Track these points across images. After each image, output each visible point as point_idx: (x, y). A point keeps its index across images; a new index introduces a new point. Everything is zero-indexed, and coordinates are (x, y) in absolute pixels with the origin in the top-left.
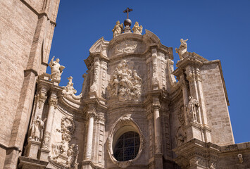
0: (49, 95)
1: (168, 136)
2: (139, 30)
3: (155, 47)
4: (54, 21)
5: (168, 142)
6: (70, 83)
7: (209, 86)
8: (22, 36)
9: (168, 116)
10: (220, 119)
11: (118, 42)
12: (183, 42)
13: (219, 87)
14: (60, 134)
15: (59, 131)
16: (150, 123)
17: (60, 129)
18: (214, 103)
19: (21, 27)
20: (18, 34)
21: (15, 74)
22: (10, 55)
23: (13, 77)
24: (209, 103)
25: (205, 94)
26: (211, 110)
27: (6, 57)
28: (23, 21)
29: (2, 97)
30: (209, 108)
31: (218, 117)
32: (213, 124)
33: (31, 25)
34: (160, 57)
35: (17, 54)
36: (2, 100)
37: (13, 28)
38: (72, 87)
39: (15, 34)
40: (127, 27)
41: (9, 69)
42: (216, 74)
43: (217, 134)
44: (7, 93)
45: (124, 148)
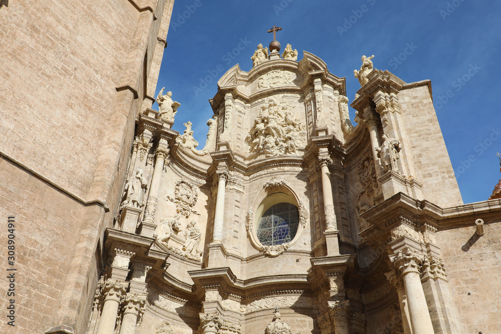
0: (155, 141)
1: (344, 206)
2: (293, 56)
3: (320, 76)
4: (164, 38)
5: (344, 216)
6: (189, 130)
7: (415, 120)
8: (113, 36)
9: (342, 177)
10: (436, 168)
11: (261, 73)
12: (367, 60)
13: (431, 121)
14: (173, 205)
15: (172, 200)
16: (314, 188)
17: (173, 197)
18: (425, 144)
19: (111, 23)
20: (107, 32)
21: (100, 90)
22: (92, 60)
23: (96, 94)
24: (415, 144)
25: (409, 131)
26: (420, 156)
27: (87, 62)
28: (114, 14)
29: (78, 123)
30: (417, 151)
31: (434, 164)
32: (425, 176)
33: (128, 23)
34: (326, 93)
35: (104, 61)
36: (78, 126)
37: (97, 21)
38: (191, 137)
39: (100, 31)
40: (274, 51)
41: (91, 82)
42: (425, 101)
43: (433, 191)
44: (86, 117)
45: (273, 228)
